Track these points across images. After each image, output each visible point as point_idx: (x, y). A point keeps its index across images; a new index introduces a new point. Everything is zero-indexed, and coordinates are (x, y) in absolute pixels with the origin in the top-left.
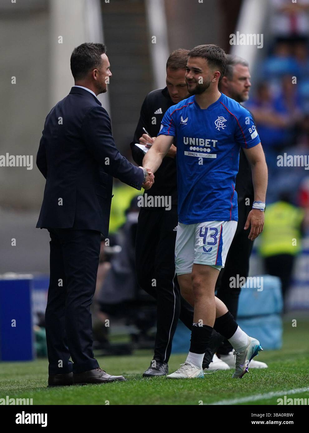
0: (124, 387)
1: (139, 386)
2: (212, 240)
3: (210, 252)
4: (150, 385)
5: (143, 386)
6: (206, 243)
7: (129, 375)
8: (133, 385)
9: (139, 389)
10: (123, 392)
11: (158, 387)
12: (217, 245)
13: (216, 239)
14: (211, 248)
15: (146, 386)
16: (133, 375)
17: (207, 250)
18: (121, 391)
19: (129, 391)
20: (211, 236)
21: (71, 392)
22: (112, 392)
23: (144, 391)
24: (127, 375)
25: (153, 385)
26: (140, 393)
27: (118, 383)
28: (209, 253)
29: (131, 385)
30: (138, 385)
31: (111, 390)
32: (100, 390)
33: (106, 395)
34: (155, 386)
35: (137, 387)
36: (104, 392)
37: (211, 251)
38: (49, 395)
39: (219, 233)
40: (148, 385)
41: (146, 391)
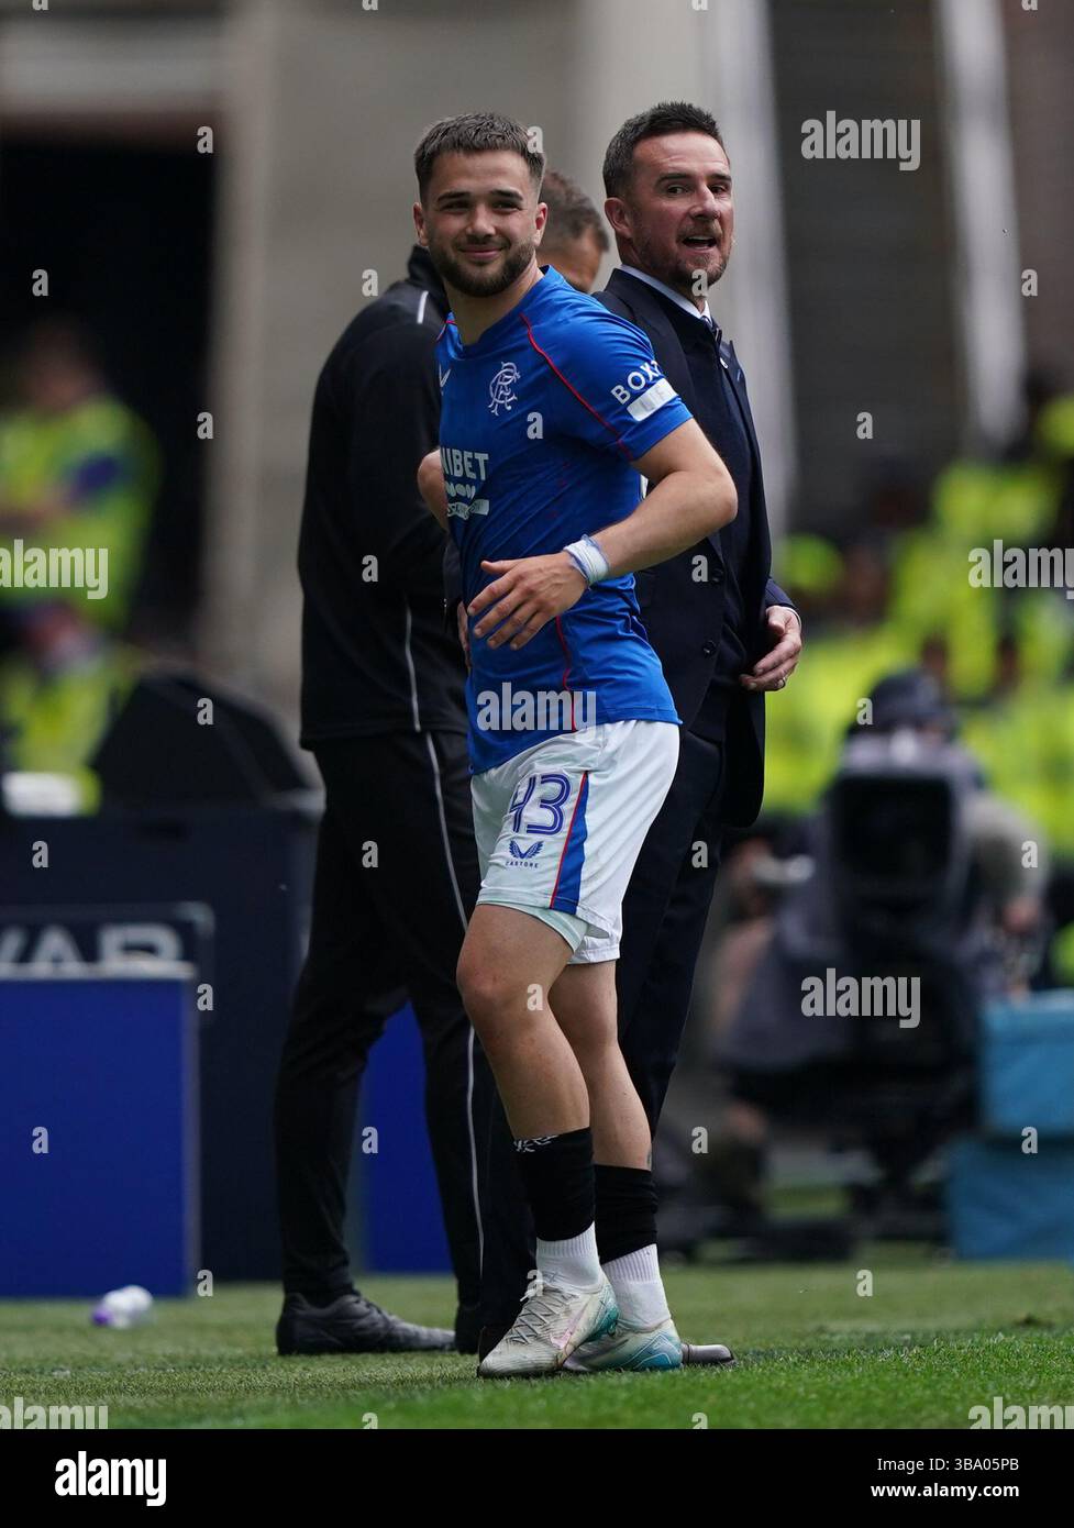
0: (818, 1380)
1: (874, 1378)
2: (546, 818)
3: (533, 860)
4: (915, 1372)
5: (888, 1379)
6: (523, 827)
7: (837, 1338)
8: (852, 1373)
9: (873, 1388)
10: (814, 1396)
11: (944, 1383)
12: (564, 834)
13: (559, 816)
14: (540, 845)
15: (901, 1377)
16: (853, 1337)
17: (523, 851)
18: (806, 1391)
19: (838, 1395)
20: (544, 803)
21: (623, 1395)
22: (773, 1398)
23: (891, 1396)
24: (833, 1334)
25: (925, 1375)
26: (879, 1403)
27: (795, 1364)
28: (529, 861)
29: (844, 1372)
30: (871, 1372)
31: (770, 1389)
32: (728, 1388)
33: (752, 1405)
34: (934, 1377)
35: (867, 1380)
36: (743, 1397)
37: (537, 855)
38: (542, 1402)
39: (574, 796)
40: (906, 1375)
41: (901, 1394)
